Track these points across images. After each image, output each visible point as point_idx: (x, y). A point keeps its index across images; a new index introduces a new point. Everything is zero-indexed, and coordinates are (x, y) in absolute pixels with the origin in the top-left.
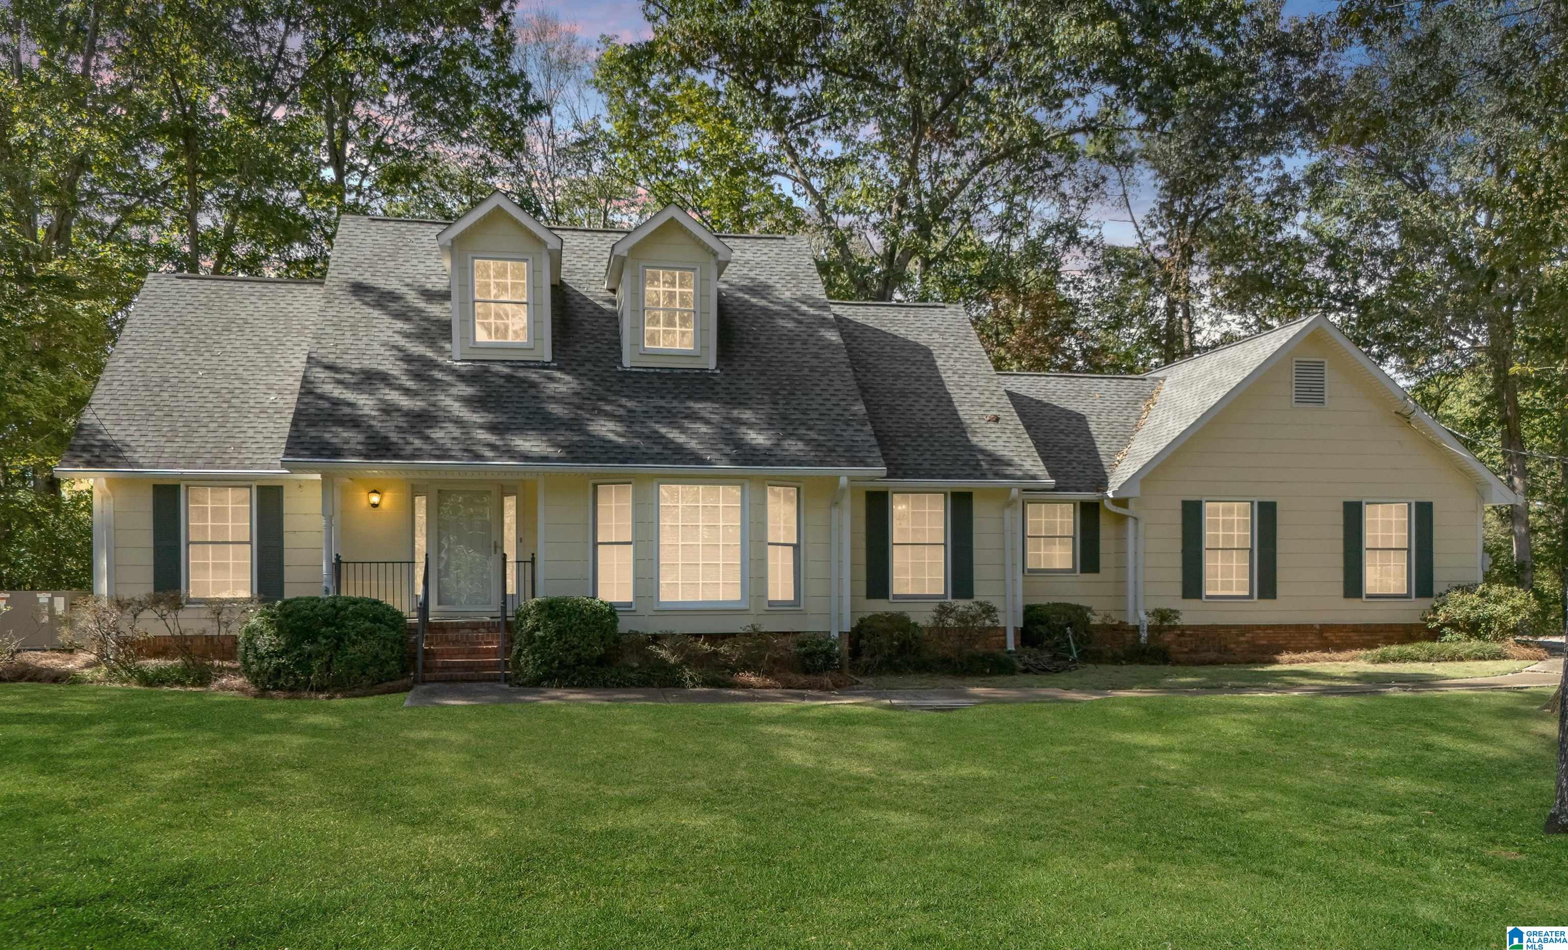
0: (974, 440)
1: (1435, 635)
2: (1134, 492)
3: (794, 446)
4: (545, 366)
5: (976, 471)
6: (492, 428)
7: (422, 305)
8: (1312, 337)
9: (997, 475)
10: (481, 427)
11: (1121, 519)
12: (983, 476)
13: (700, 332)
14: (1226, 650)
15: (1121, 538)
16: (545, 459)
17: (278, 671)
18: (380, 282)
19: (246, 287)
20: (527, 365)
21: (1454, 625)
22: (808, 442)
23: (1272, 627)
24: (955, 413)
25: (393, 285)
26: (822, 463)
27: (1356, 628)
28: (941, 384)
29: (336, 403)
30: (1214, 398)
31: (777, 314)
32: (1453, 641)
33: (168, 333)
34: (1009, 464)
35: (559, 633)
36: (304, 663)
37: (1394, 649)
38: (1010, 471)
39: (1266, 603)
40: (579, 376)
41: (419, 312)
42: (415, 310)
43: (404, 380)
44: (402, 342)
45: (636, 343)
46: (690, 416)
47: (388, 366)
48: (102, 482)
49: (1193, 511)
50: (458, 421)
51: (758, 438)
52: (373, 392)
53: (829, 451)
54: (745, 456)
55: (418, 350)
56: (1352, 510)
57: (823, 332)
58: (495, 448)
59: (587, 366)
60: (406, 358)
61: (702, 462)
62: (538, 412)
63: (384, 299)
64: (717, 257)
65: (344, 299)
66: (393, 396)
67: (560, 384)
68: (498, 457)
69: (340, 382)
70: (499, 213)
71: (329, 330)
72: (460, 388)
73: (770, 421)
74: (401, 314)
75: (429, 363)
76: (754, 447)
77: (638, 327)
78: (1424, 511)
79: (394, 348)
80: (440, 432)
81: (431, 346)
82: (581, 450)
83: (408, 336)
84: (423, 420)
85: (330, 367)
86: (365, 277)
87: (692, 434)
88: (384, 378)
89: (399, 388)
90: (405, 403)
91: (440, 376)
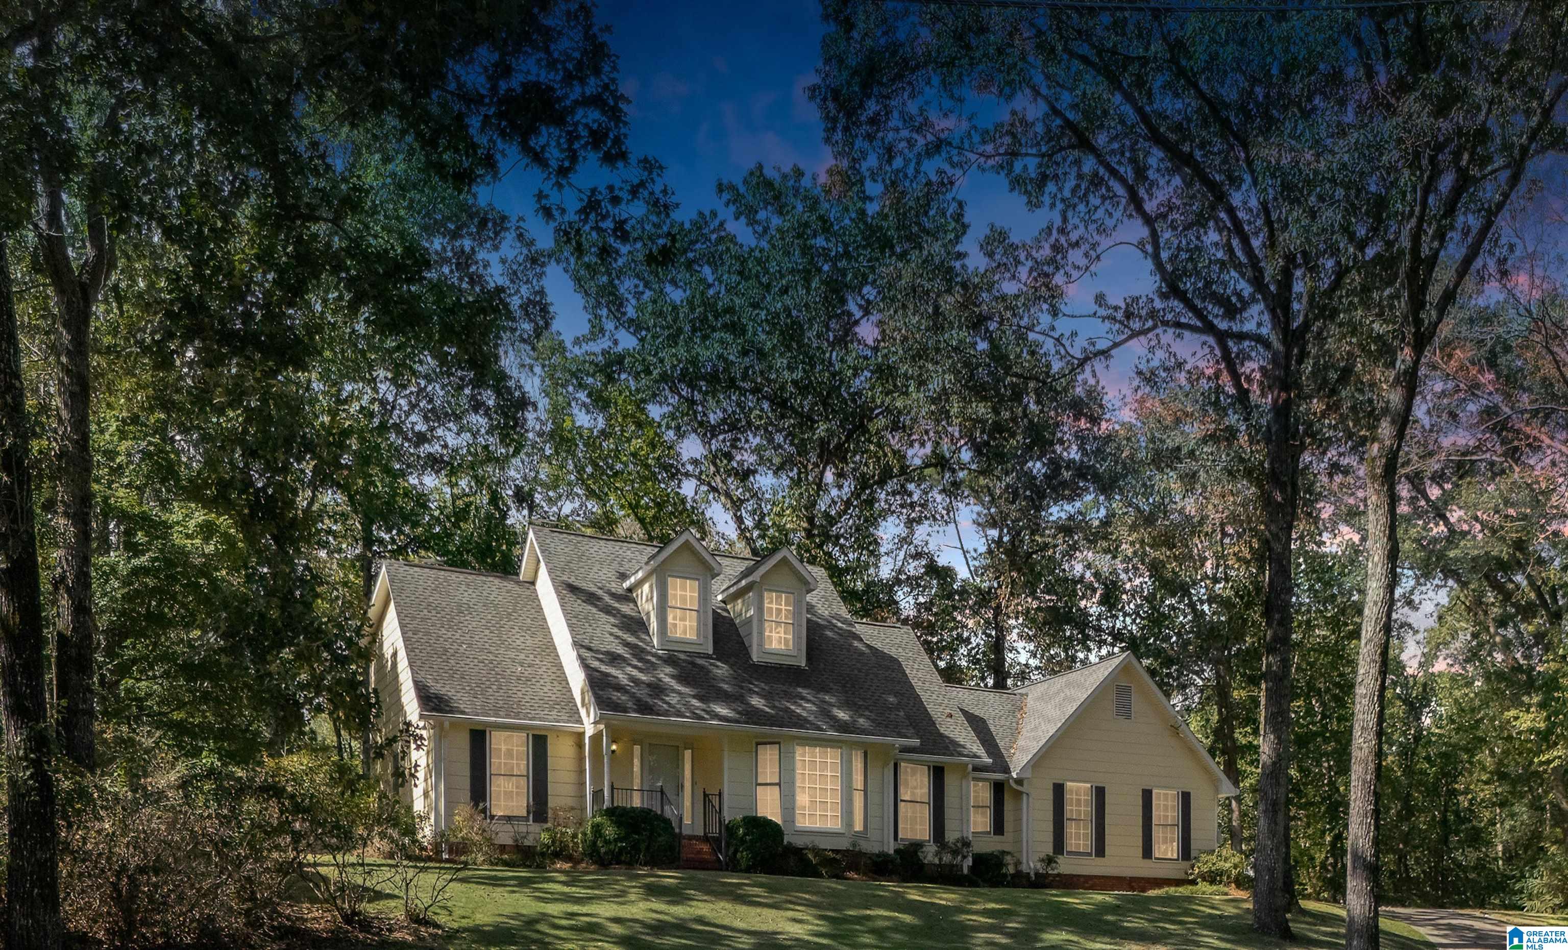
0: (942, 730)
1: (1192, 883)
2: (1028, 774)
3: (864, 722)
4: (708, 657)
5: (945, 751)
6: (700, 698)
7: (617, 605)
8: (1125, 668)
9: (957, 754)
10: (694, 697)
11: (1018, 795)
12: (949, 755)
13: (797, 637)
15: (1019, 810)
16: (735, 720)
17: (621, 851)
18: (583, 585)
20: (699, 655)
21: (1203, 877)
23: (1103, 877)
24: (925, 708)
25: (591, 587)
26: (885, 735)
27: (1149, 881)
28: (912, 687)
29: (607, 675)
31: (825, 627)
32: (1202, 886)
34: (963, 747)
35: (761, 837)
36: (636, 847)
38: (964, 752)
39: (1100, 861)
40: (731, 666)
41: (618, 611)
42: (615, 609)
43: (635, 662)
44: (620, 633)
45: (761, 644)
46: (803, 698)
47: (621, 650)
48: (447, 725)
49: (1059, 790)
50: (679, 693)
51: (842, 715)
52: (621, 669)
53: (885, 725)
54: (843, 727)
55: (631, 639)
56: (1147, 795)
57: (856, 643)
58: (707, 712)
59: (733, 660)
60: (627, 644)
61: (821, 730)
62: (720, 690)
63: (591, 598)
64: (807, 586)
65: (570, 597)
66: (635, 673)
67: (721, 670)
68: (712, 719)
69: (600, 660)
70: (687, 545)
71: (574, 621)
72: (668, 670)
73: (846, 704)
74: (608, 610)
75: (643, 650)
76: (845, 722)
77: (761, 633)
78: (1186, 798)
79: (617, 637)
80: (673, 699)
81: (638, 638)
82: (752, 716)
83: (620, 628)
84: (657, 689)
85: (589, 649)
86: (572, 580)
87: (805, 708)
88: (624, 659)
89: (635, 667)
90: (643, 677)
91: (653, 660)
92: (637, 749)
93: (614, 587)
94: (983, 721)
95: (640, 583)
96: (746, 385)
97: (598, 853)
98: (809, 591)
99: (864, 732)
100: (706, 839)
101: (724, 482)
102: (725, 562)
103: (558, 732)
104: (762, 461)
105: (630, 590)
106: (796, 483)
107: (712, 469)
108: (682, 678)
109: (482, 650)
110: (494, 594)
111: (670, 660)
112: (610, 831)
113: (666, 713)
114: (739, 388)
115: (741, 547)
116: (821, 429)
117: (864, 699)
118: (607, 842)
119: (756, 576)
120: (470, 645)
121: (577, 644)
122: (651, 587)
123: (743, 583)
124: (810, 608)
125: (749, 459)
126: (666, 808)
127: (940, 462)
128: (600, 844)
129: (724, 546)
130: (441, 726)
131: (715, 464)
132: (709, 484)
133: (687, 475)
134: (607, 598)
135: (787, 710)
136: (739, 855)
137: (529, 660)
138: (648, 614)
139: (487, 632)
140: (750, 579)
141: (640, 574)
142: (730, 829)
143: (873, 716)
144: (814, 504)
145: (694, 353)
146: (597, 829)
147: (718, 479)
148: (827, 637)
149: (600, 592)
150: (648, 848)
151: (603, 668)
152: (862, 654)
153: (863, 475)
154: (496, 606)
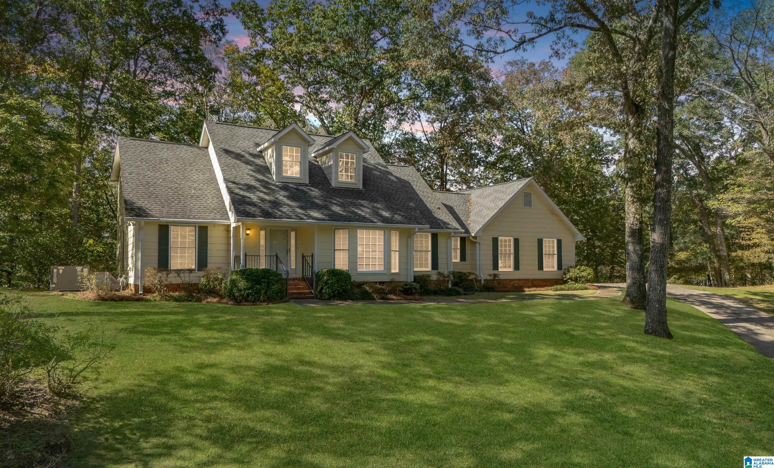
0: (436, 216)
1: (565, 282)
2: (480, 234)
3: (397, 217)
4: (306, 185)
5: (440, 227)
6: (301, 208)
7: (253, 159)
8: (528, 185)
9: (447, 228)
10: (297, 207)
11: (474, 243)
12: (443, 228)
13: (357, 175)
14: (506, 287)
15: (473, 250)
16: (323, 220)
17: (248, 295)
18: (233, 150)
19: (160, 145)
20: (301, 184)
21: (571, 279)
22: (402, 216)
23: (519, 280)
24: (426, 206)
25: (239, 151)
26: (410, 224)
27: (542, 280)
28: (417, 195)
29: (244, 197)
30: (501, 204)
31: (372, 169)
32: (571, 284)
33: (139, 163)
34: (448, 224)
35: (338, 281)
36: (258, 292)
37: (559, 287)
38: (450, 227)
39: (517, 272)
40: (320, 189)
41: (253, 162)
42: (251, 161)
43: (262, 189)
44: (254, 174)
45: (337, 178)
46: (362, 205)
47: (253, 183)
48: (143, 223)
49: (495, 241)
50: (288, 205)
51: (386, 214)
52: (254, 193)
53: (410, 219)
54: (385, 220)
55: (261, 177)
56: (540, 242)
57: (389, 176)
58: (306, 216)
59: (321, 186)
60: (258, 180)
61: (373, 222)
62: (313, 202)
63: (238, 156)
64: (364, 150)
65: (224, 156)
66: (261, 195)
67: (315, 192)
68: (309, 219)
69: (240, 189)
70: (294, 130)
71: (226, 168)
72: (282, 193)
73: (388, 208)
74: (248, 163)
75: (267, 183)
76: (387, 218)
77: (337, 173)
78: (559, 242)
79: (252, 176)
80: (285, 209)
81: (264, 176)
82: (334, 217)
83: (254, 172)
84: (276, 204)
85: (234, 183)
86: (227, 147)
87: (365, 212)
88: (255, 188)
89: (262, 192)
90: (267, 197)
91: (273, 188)
92: (263, 233)
93: (251, 150)
94: (452, 208)
95: (266, 149)
96: (325, 64)
97: (234, 296)
98: (364, 153)
99: (397, 223)
100: (304, 279)
101: (314, 104)
102: (315, 138)
103: (214, 225)
104: (331, 96)
105: (261, 152)
106: (348, 105)
107: (308, 99)
108: (292, 197)
109: (171, 182)
110: (183, 154)
111: (285, 187)
112: (242, 284)
113: (280, 217)
114: (323, 66)
115: (323, 132)
116: (363, 82)
117: (396, 205)
118: (240, 290)
119: (334, 146)
120: (164, 180)
121: (226, 180)
122: (272, 151)
123: (327, 148)
124: (365, 160)
125: (325, 96)
126: (280, 265)
127: (415, 97)
128: (235, 290)
129: (314, 130)
130: (140, 223)
131: (310, 97)
132: (307, 106)
133: (297, 102)
134: (247, 156)
135: (353, 212)
136: (323, 291)
137: (200, 187)
138: (271, 164)
139: (176, 173)
140: (331, 147)
141: (266, 145)
142: (319, 276)
143: (402, 213)
144: (358, 113)
145: (300, 49)
146: (233, 282)
147: (311, 103)
148: (374, 175)
149: (243, 153)
150: (266, 293)
151: (242, 193)
152: (393, 181)
153: (380, 102)
154: (183, 160)
